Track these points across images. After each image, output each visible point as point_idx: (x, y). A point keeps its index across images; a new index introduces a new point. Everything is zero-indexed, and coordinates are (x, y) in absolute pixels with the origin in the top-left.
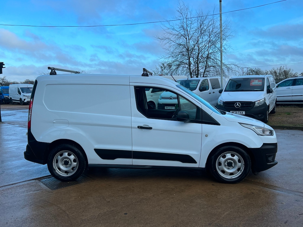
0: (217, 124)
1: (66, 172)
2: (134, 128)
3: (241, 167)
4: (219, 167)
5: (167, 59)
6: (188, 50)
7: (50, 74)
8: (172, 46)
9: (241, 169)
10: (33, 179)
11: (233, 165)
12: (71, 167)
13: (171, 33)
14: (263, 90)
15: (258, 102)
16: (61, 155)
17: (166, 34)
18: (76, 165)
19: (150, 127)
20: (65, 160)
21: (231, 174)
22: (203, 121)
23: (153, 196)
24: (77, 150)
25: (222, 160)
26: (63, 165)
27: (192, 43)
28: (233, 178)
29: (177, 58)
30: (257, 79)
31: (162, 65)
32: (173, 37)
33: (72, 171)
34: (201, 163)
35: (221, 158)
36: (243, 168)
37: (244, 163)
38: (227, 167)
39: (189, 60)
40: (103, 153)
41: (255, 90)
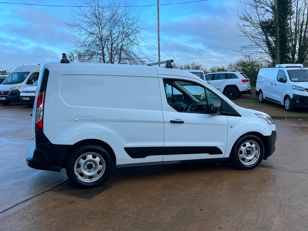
0: (239, 115)
4: (241, 155)
6: (101, 39)
7: (61, 62)
9: (257, 156)
11: (251, 152)
12: (97, 171)
16: (84, 158)
18: (102, 168)
20: (88, 163)
21: (250, 161)
22: (228, 113)
25: (243, 149)
26: (85, 169)
27: (105, 33)
30: (196, 74)
34: (226, 154)
36: (259, 154)
37: (260, 150)
39: (103, 50)
40: (133, 152)
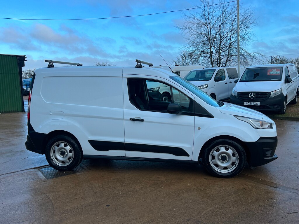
0: (211, 116)
1: (63, 162)
2: (127, 120)
3: (236, 161)
4: (213, 160)
5: (187, 48)
6: (209, 39)
7: (48, 66)
8: (193, 35)
9: (236, 164)
10: (33, 168)
11: (227, 159)
12: (68, 157)
13: (192, 22)
14: (280, 80)
15: (274, 92)
16: (58, 146)
17: (187, 24)
18: (71, 156)
19: (142, 119)
21: (225, 168)
22: (196, 113)
23: (141, 188)
24: (72, 141)
25: (216, 153)
26: (59, 155)
27: (213, 32)
28: (227, 172)
29: (198, 48)
30: (275, 68)
31: (183, 55)
32: (194, 26)
33: (68, 161)
34: (194, 156)
35: (215, 152)
36: (238, 162)
37: (238, 158)
38: (221, 161)
39: (211, 49)
40: (97, 145)
41: (272, 79)
